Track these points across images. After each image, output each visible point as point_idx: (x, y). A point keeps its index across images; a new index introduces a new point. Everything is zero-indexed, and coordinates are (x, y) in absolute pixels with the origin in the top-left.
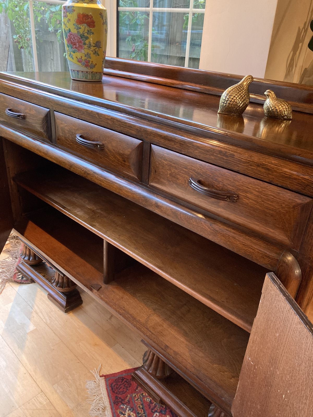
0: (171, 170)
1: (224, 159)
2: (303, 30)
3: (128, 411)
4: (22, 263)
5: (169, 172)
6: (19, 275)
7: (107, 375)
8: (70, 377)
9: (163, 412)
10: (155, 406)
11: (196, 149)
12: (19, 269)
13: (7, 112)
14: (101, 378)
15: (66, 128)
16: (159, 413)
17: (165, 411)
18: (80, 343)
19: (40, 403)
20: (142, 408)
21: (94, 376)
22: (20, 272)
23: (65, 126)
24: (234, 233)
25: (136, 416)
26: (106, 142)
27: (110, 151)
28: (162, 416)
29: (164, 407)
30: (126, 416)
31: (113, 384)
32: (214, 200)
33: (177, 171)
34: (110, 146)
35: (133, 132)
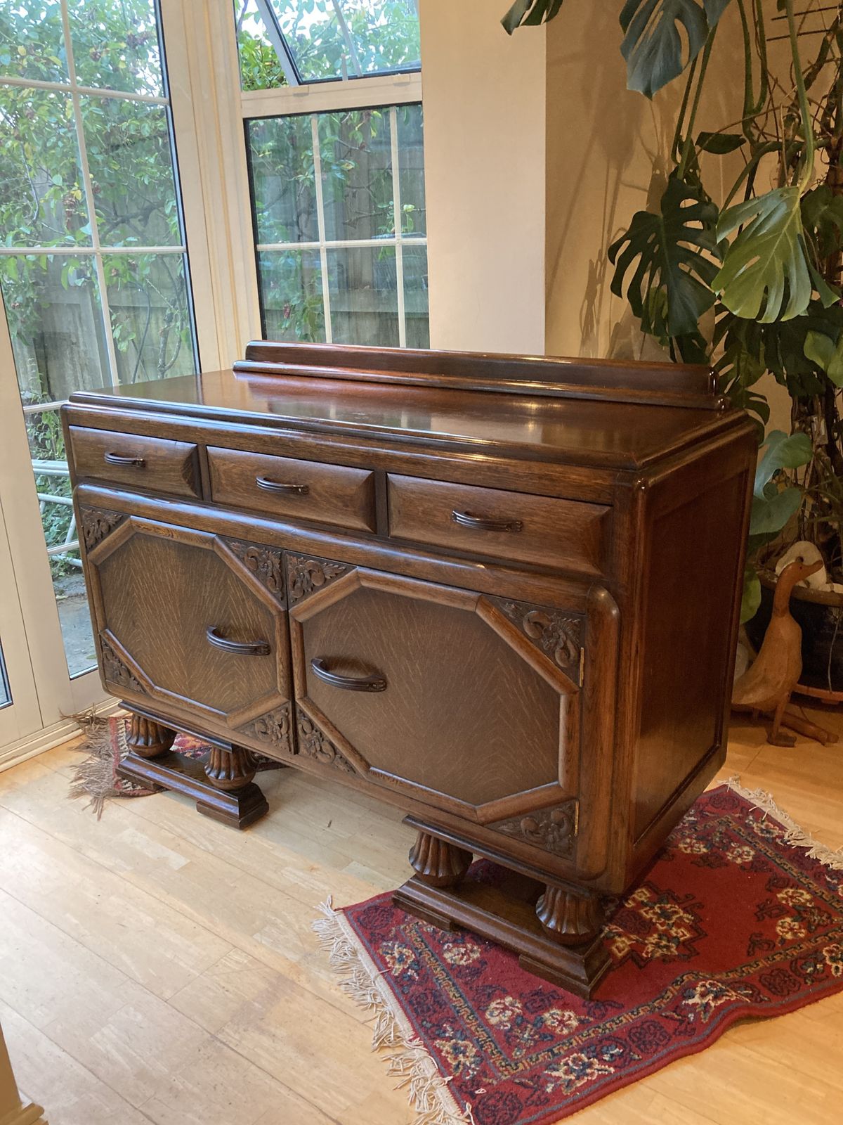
0: (423, 506)
1: (495, 477)
2: (599, 263)
3: (398, 948)
4: (128, 758)
6: (125, 784)
7: (347, 908)
8: (279, 921)
9: (459, 941)
10: (444, 935)
11: (455, 470)
12: (124, 771)
13: (110, 458)
14: (335, 913)
15: (234, 470)
16: (453, 942)
17: (463, 938)
18: (283, 871)
19: (237, 962)
20: (422, 941)
21: (322, 913)
22: (124, 776)
23: (232, 468)
24: (526, 577)
25: (413, 952)
26: (312, 482)
27: (320, 495)
28: (458, 947)
29: (460, 934)
30: (396, 955)
31: (361, 918)
32: (490, 534)
33: (432, 505)
34: (318, 487)
35: (356, 460)
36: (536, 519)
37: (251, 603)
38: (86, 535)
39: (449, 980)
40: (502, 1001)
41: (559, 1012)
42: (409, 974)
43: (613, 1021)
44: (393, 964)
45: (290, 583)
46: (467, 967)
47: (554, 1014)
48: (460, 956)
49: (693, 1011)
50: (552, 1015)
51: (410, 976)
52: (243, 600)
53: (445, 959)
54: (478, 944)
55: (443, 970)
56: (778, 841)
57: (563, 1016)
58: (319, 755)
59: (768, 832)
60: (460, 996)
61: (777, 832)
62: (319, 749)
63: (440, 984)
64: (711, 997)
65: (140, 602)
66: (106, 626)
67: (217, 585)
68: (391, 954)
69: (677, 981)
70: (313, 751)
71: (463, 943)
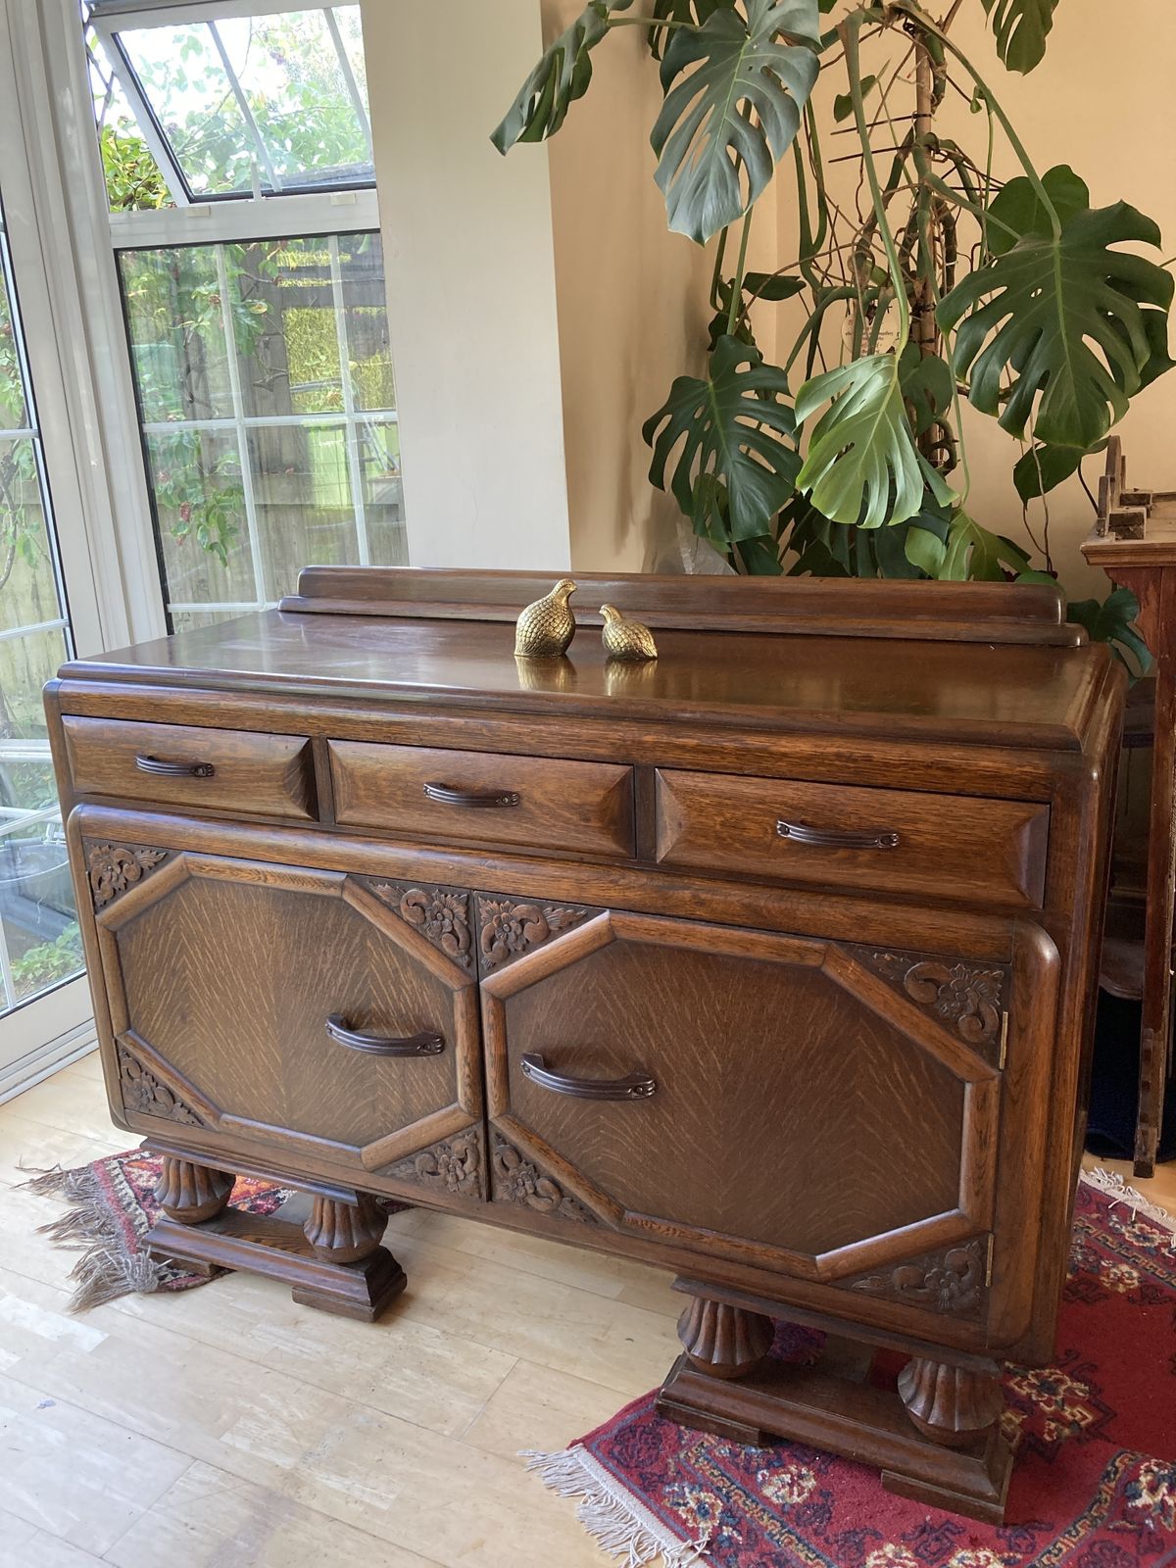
0: (722, 815)
1: (849, 768)
3: (690, 1493)
5: (719, 819)
7: (587, 1437)
9: (776, 1464)
11: (780, 760)
13: (142, 763)
14: (573, 1450)
15: (381, 775)
16: (767, 1467)
17: (779, 1458)
20: (723, 1475)
23: (378, 771)
24: (906, 912)
25: (717, 1497)
26: (524, 786)
27: (540, 806)
28: (778, 1474)
29: (772, 1452)
30: (692, 1504)
31: (616, 1451)
32: (841, 853)
33: (738, 814)
34: (538, 795)
35: (602, 751)
36: (920, 826)
37: (410, 974)
38: (95, 883)
39: (789, 1532)
40: (881, 1553)
41: (970, 1555)
42: (725, 1534)
43: (1049, 1552)
44: (695, 1520)
45: (483, 941)
46: (806, 1504)
47: (963, 1558)
48: (787, 1489)
49: (1149, 1516)
50: (961, 1560)
51: (730, 1538)
52: (396, 971)
53: (768, 1498)
54: (807, 1464)
55: (772, 1518)
56: (1165, 1251)
57: (977, 1559)
58: (532, 1201)
59: (1146, 1239)
60: (817, 1556)
61: (1158, 1238)
62: (531, 1191)
63: (778, 1541)
64: (1164, 1490)
65: (198, 985)
66: (129, 1027)
67: (347, 949)
68: (685, 1505)
69: (1108, 1474)
70: (520, 1194)
71: (783, 1466)
